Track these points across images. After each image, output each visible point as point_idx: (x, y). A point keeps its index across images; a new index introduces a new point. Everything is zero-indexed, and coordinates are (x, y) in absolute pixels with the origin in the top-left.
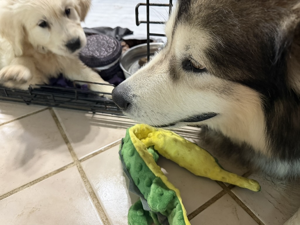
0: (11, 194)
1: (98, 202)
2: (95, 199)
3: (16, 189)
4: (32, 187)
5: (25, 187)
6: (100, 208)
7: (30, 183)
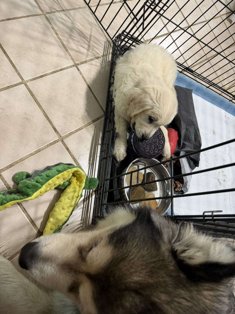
0: (39, 106)
1: (33, 154)
2: (35, 152)
3: (41, 107)
4: (43, 116)
5: (43, 112)
6: (30, 156)
7: (46, 114)
